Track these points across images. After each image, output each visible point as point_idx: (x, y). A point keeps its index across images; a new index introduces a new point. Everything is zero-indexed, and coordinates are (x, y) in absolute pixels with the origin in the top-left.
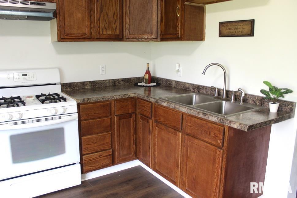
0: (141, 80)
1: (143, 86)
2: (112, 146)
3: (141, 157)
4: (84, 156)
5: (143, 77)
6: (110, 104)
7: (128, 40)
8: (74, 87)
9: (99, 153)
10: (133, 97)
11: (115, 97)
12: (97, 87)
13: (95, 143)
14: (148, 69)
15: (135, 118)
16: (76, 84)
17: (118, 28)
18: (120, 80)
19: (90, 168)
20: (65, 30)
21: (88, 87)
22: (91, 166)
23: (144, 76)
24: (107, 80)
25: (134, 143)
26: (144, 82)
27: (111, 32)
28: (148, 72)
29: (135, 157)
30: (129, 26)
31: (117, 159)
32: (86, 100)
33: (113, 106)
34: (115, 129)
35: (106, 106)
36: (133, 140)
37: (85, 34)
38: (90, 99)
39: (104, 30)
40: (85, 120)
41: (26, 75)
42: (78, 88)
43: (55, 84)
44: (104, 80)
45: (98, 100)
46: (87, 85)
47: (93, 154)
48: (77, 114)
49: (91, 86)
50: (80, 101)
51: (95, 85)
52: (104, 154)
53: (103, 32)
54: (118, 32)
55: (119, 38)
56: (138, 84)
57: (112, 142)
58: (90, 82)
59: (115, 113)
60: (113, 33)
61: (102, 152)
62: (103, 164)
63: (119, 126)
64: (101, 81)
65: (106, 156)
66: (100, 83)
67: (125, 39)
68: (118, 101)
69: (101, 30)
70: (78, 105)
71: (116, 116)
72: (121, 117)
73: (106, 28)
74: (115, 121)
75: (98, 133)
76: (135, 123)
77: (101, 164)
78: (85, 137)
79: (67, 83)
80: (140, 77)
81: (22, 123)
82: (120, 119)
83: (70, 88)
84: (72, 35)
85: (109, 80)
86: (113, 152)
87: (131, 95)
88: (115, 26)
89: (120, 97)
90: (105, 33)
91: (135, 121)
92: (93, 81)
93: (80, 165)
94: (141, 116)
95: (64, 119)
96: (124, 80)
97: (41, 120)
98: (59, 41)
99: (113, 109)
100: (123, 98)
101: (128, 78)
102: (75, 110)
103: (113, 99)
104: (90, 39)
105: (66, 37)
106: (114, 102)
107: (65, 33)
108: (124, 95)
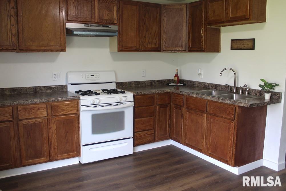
0: (171, 81)
1: (174, 86)
2: (154, 128)
3: (174, 137)
4: (135, 133)
5: (173, 80)
6: (154, 96)
7: (164, 51)
8: (124, 86)
9: (145, 132)
10: (169, 92)
11: (157, 91)
12: (139, 86)
13: (143, 124)
14: (177, 73)
15: (170, 108)
16: (125, 83)
17: (157, 43)
18: (156, 81)
19: (139, 143)
20: (123, 44)
21: (133, 86)
22: (140, 141)
23: (173, 78)
24: (146, 81)
25: (169, 126)
26: (173, 83)
27: (153, 46)
28: (177, 75)
29: (169, 137)
30: (165, 41)
31: (157, 137)
32: (139, 93)
33: (156, 98)
34: (156, 115)
35: (151, 97)
36: (169, 123)
37: (136, 47)
38: (142, 92)
39: (148, 44)
40: (137, 107)
41: (93, 76)
42: (126, 86)
43: (112, 82)
44: (144, 81)
45: (147, 93)
46: (132, 84)
47: (142, 132)
48: (133, 102)
49: (136, 85)
50: (135, 93)
51: (138, 85)
52: (149, 132)
53: (147, 46)
54: (157, 46)
55: (158, 49)
56: (169, 84)
57: (154, 125)
58: (135, 82)
59: (156, 103)
60: (154, 46)
61: (147, 131)
62: (148, 140)
63: (159, 113)
64: (143, 81)
65: (150, 134)
66: (142, 83)
67: (162, 50)
68: (159, 94)
69: (146, 44)
70: (134, 96)
71: (158, 105)
72: (161, 107)
73: (149, 43)
74: (156, 109)
75: (145, 117)
76: (170, 111)
77: (147, 140)
78: (137, 120)
79: (119, 82)
80: (169, 80)
81: (100, 106)
82: (160, 108)
83: (121, 86)
84: (128, 48)
85: (148, 81)
86: (155, 131)
87: (168, 91)
88: (156, 41)
89: (161, 92)
90: (149, 46)
91: (170, 110)
92: (137, 82)
93: (133, 139)
94: (175, 106)
95: (125, 105)
96: (158, 81)
97: (111, 105)
98: (118, 51)
99: (156, 100)
100: (163, 92)
101: (161, 80)
102: (132, 99)
103: (156, 93)
104: (138, 50)
105: (123, 49)
106: (156, 95)
107: (123, 47)
108: (163, 91)
